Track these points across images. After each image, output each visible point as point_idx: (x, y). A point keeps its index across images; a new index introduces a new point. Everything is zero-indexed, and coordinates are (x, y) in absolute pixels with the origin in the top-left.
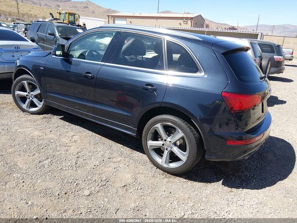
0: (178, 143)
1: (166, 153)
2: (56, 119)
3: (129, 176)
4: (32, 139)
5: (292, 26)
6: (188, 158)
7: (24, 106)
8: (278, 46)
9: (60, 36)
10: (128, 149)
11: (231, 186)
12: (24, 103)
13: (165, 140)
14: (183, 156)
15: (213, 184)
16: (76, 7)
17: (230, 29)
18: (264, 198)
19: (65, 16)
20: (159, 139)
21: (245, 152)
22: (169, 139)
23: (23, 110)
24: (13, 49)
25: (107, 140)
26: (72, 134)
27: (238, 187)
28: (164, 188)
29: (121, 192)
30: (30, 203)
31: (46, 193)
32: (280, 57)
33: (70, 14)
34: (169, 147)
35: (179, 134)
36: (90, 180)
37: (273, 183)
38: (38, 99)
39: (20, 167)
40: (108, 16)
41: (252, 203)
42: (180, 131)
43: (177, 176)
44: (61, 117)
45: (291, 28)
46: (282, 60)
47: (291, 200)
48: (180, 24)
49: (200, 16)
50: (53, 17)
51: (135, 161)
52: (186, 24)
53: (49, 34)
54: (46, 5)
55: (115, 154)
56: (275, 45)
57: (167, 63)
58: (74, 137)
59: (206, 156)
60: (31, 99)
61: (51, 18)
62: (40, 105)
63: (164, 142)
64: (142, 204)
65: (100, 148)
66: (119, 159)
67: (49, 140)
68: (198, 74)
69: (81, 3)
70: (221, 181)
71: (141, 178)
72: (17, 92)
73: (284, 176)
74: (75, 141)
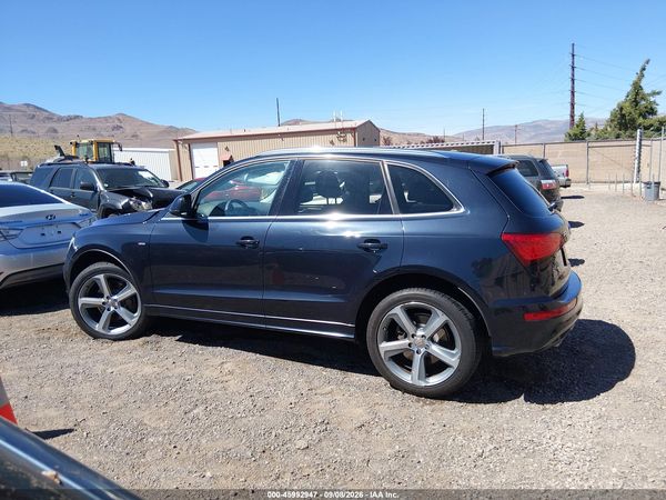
0: (437, 338)
1: (418, 360)
2: (169, 343)
3: (360, 411)
4: (148, 381)
5: (552, 122)
6: (461, 358)
7: (98, 327)
8: (543, 162)
9: (106, 188)
10: (335, 371)
11: (542, 401)
12: (98, 322)
13: (413, 336)
14: (452, 358)
15: (509, 403)
16: (94, 129)
17: (431, 142)
18: (604, 409)
19: (89, 150)
20: (399, 337)
21: (555, 332)
22: (420, 333)
23: (96, 336)
24: (43, 219)
25: (290, 362)
26: (218, 361)
27: (553, 402)
28: (430, 421)
29: (360, 436)
30: (208, 474)
31: (226, 456)
32: (551, 181)
33: (100, 144)
34: (421, 346)
35: (439, 319)
36: (295, 426)
37: (608, 386)
38: (127, 308)
39: (153, 425)
40: (176, 141)
41: (586, 419)
42: (439, 312)
43: (444, 399)
44: (177, 338)
45: (549, 126)
46: (554, 186)
47: (647, 404)
48: (332, 143)
49: (370, 122)
50: (62, 154)
51: (359, 387)
52: (345, 141)
53: (83, 188)
54: (23, 131)
55: (316, 383)
56: (535, 160)
57: (395, 201)
58: (225, 366)
59: (494, 349)
60: (112, 309)
61: (58, 157)
62: (132, 320)
63: (412, 340)
64: (405, 448)
65: (284, 377)
66: (329, 389)
67: (180, 376)
68: (454, 211)
69: (106, 119)
70: (522, 397)
71: (383, 411)
72: (83, 300)
73: (625, 374)
74: (231, 373)
